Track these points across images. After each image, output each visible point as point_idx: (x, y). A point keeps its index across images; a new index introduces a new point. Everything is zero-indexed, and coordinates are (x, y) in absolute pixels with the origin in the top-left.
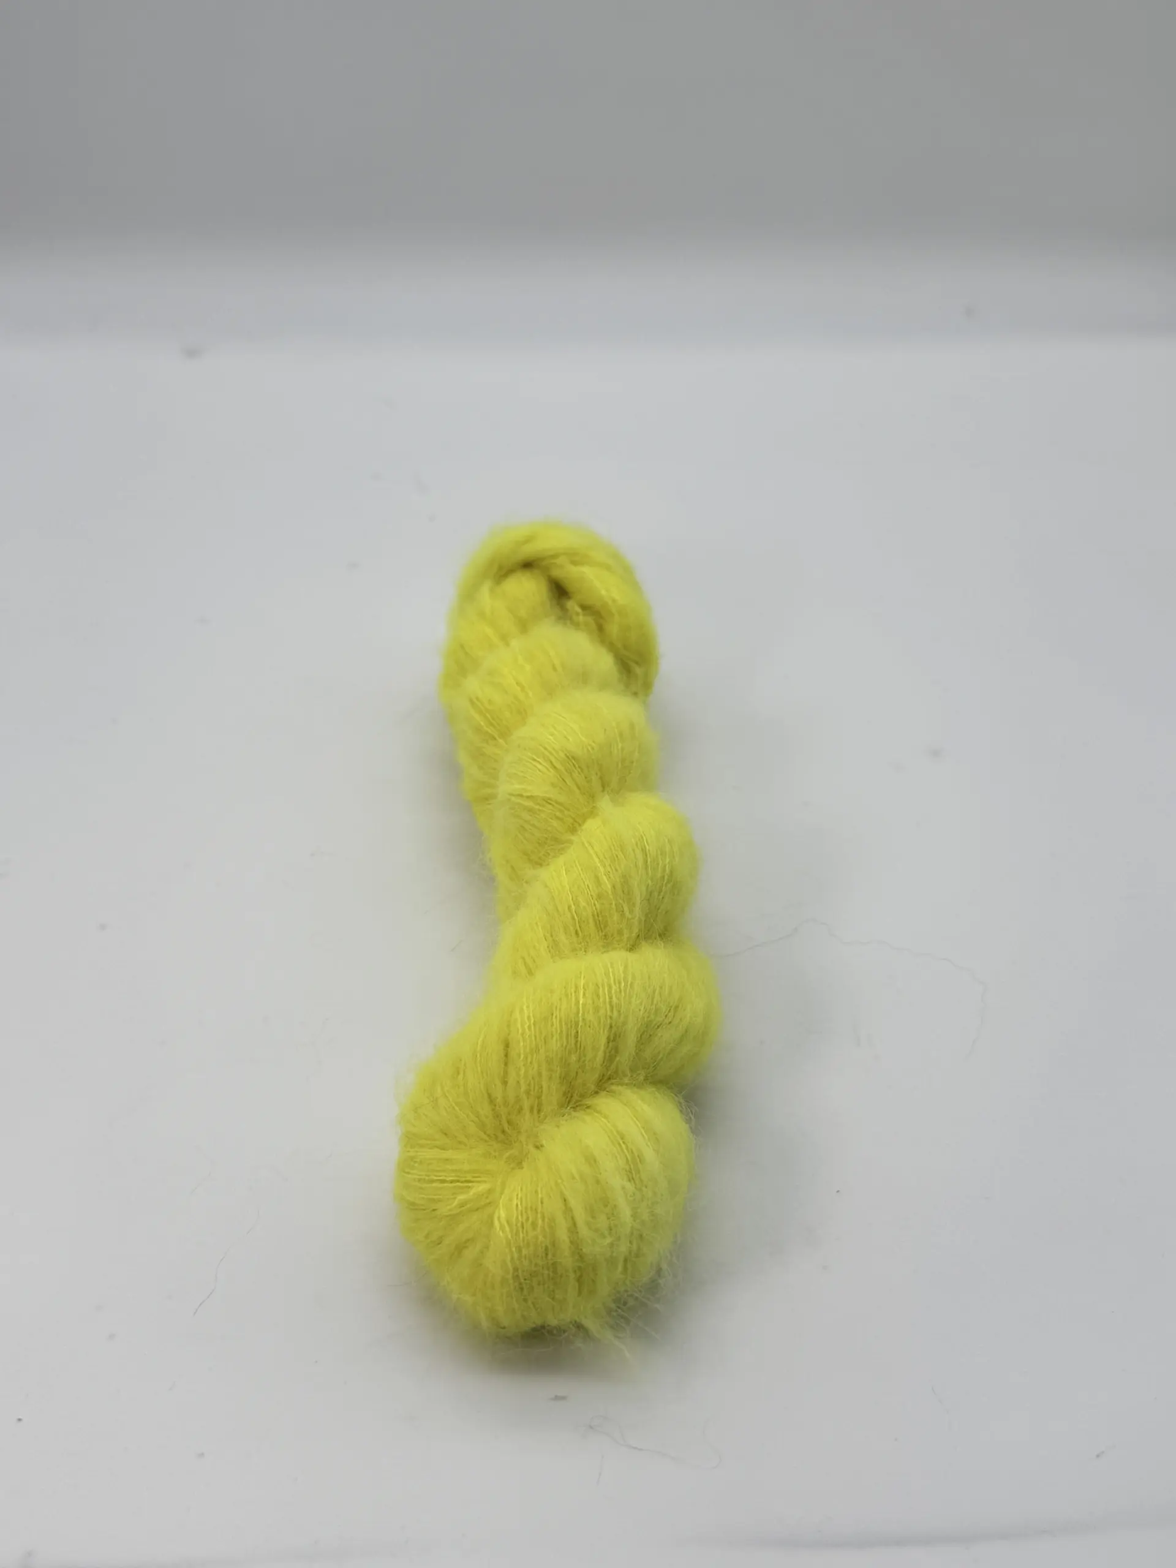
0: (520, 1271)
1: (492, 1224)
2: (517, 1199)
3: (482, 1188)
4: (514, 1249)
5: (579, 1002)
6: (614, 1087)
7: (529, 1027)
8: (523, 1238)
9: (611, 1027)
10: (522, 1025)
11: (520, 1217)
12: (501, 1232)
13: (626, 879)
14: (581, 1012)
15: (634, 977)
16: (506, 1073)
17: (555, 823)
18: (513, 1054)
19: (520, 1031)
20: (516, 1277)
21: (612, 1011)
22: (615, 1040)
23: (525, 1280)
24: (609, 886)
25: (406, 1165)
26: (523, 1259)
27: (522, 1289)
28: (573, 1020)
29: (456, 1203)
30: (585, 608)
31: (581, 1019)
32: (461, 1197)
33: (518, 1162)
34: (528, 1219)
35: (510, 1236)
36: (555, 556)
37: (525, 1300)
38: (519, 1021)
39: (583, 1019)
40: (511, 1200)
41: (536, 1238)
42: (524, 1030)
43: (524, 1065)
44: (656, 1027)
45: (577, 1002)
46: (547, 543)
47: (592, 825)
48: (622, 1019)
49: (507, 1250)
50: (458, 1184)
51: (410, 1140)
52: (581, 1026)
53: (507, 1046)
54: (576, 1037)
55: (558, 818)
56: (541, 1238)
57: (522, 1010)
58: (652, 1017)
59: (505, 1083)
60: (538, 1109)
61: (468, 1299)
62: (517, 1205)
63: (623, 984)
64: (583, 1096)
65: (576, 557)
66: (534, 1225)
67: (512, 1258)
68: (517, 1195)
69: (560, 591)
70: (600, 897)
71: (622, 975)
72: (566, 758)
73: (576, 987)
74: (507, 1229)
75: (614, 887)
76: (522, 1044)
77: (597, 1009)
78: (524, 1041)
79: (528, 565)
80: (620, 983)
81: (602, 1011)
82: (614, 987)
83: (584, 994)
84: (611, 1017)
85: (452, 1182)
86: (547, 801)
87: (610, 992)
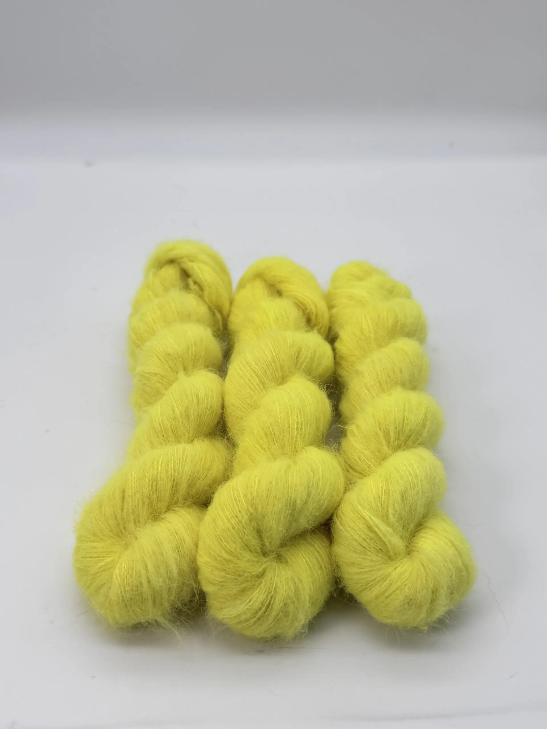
0: (125, 597)
1: (112, 576)
2: (125, 564)
3: (109, 559)
4: (122, 588)
5: (158, 469)
6: (175, 509)
7: (134, 482)
8: (127, 582)
9: (174, 480)
10: (131, 482)
11: (125, 573)
12: (117, 580)
13: (187, 410)
14: (159, 474)
15: (187, 457)
16: (123, 506)
17: (159, 385)
18: (126, 496)
19: (130, 485)
20: (123, 601)
21: (175, 473)
22: (175, 487)
23: (128, 601)
24: (179, 414)
25: (78, 549)
26: (126, 592)
27: (126, 606)
28: (155, 478)
29: (97, 567)
30: (195, 283)
31: (159, 477)
32: (100, 564)
33: (126, 546)
34: (129, 573)
35: (120, 582)
36: (182, 258)
37: (129, 611)
38: (130, 479)
39: (160, 477)
40: (121, 564)
41: (133, 582)
42: (131, 484)
43: (131, 500)
44: (198, 479)
45: (158, 468)
46: (179, 251)
47: (174, 386)
48: (180, 476)
49: (119, 588)
50: (99, 558)
51: (80, 539)
52: (159, 481)
53: (124, 492)
54: (156, 486)
55: (160, 382)
56: (135, 581)
57: (131, 475)
58: (196, 474)
59: (122, 510)
60: (137, 522)
61: (103, 612)
62: (124, 567)
63: (181, 460)
64: (160, 513)
65: (192, 259)
66: (131, 576)
67: (121, 592)
68: (125, 562)
69: (185, 274)
70: (174, 418)
71: (181, 456)
72: (165, 355)
73: (158, 462)
74: (119, 578)
75: (181, 413)
76: (130, 490)
77: (167, 472)
78: (132, 489)
79: (172, 262)
80: (180, 459)
81: (170, 473)
82: (176, 462)
83: (161, 465)
84: (174, 476)
85: (95, 557)
86: (155, 374)
87: (174, 464)
